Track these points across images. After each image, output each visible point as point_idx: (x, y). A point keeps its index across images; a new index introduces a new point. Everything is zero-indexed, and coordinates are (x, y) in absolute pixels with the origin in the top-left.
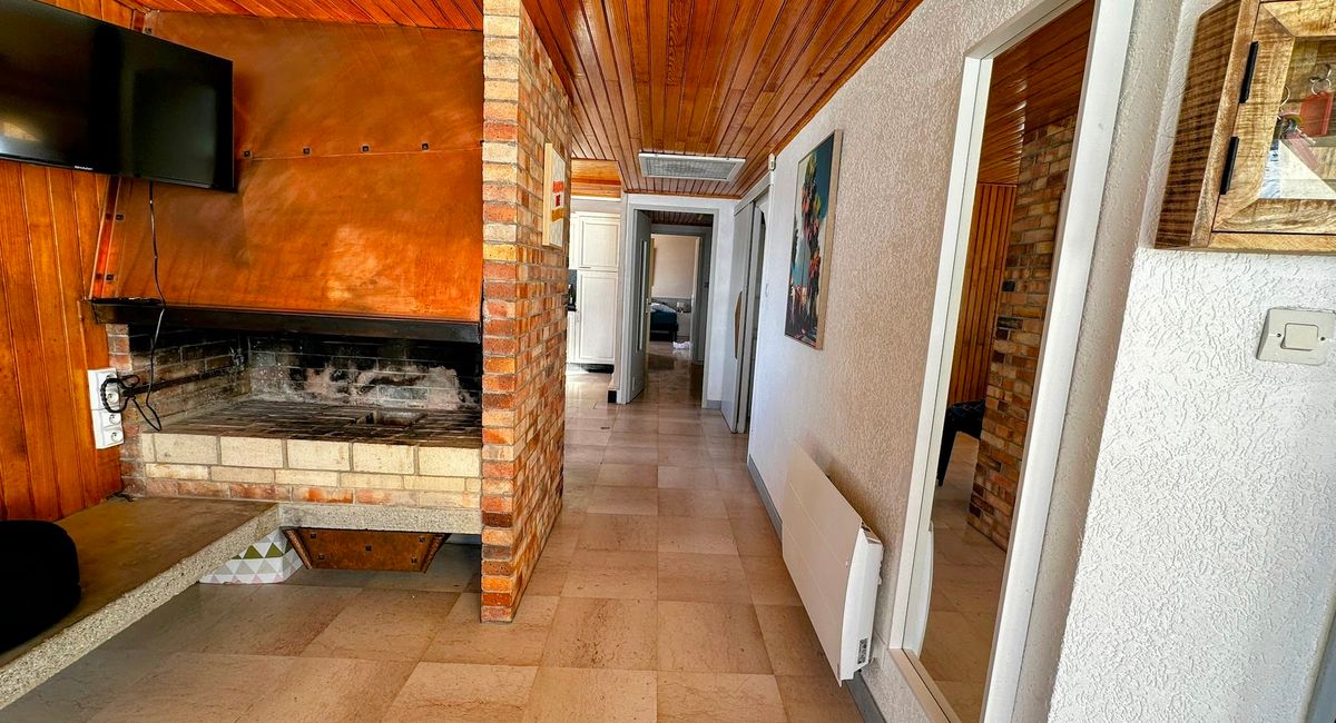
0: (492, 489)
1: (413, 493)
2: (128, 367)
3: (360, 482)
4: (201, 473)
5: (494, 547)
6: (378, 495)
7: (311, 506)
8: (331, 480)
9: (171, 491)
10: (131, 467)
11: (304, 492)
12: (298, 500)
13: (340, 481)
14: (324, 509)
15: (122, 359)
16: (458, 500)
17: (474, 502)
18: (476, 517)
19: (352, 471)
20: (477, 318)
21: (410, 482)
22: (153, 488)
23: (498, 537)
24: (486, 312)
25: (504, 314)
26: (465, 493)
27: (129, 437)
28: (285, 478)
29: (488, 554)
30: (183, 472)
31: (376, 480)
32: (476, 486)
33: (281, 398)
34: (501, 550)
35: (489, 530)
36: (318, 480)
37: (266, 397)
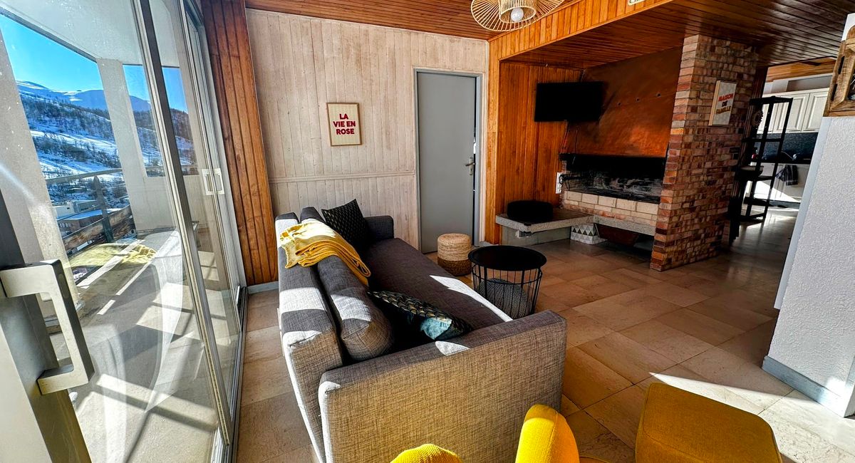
0: (660, 219)
1: (633, 217)
2: (565, 173)
3: (618, 212)
4: (576, 203)
5: (658, 241)
6: (622, 217)
7: (602, 217)
8: (609, 210)
9: (569, 208)
10: (561, 200)
11: (601, 212)
12: (598, 215)
13: (612, 211)
14: (606, 219)
15: (564, 170)
16: (648, 222)
17: (654, 224)
18: (654, 229)
19: (616, 208)
20: (665, 156)
21: (633, 214)
22: (565, 206)
23: (661, 238)
24: (668, 154)
25: (675, 154)
26: (651, 220)
27: (562, 192)
28: (597, 207)
29: (656, 244)
30: (572, 203)
31: (622, 212)
32: (655, 218)
33: (602, 188)
34: (661, 243)
35: (657, 234)
36: (605, 209)
37: (597, 187)
